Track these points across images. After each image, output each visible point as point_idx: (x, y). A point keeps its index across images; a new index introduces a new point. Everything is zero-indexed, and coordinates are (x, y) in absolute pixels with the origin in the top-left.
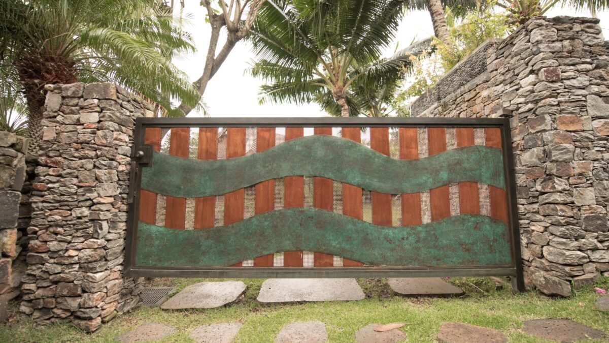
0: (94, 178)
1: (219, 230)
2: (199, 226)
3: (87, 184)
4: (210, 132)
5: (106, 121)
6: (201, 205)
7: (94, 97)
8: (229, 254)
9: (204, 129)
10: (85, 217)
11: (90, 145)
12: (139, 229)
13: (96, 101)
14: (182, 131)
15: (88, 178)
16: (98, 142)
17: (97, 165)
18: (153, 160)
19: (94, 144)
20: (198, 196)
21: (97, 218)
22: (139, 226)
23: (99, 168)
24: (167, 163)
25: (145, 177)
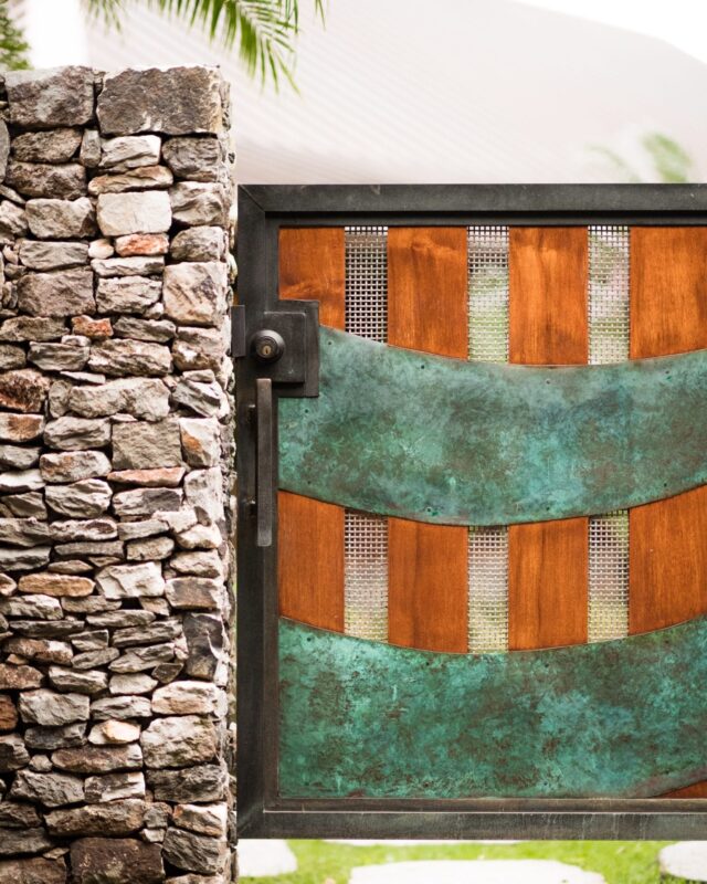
0: (178, 453)
1: (609, 655)
2: (525, 639)
3: (155, 476)
4: (558, 247)
5: (201, 223)
6: (532, 559)
7: (146, 127)
8: (654, 748)
9: (531, 233)
10: (152, 598)
11: (154, 323)
12: (283, 652)
13: (153, 144)
14: (440, 242)
15: (154, 450)
16: (179, 312)
17: (185, 400)
18: (323, 369)
19: (165, 317)
20: (521, 518)
21: (201, 602)
22: (281, 639)
23: (189, 412)
24: (381, 381)
25: (293, 438)
